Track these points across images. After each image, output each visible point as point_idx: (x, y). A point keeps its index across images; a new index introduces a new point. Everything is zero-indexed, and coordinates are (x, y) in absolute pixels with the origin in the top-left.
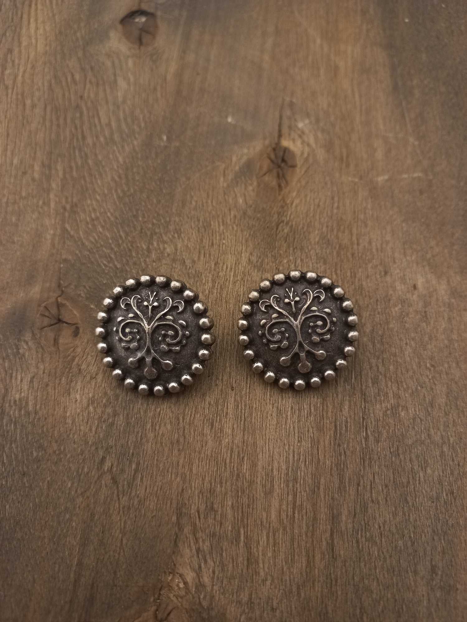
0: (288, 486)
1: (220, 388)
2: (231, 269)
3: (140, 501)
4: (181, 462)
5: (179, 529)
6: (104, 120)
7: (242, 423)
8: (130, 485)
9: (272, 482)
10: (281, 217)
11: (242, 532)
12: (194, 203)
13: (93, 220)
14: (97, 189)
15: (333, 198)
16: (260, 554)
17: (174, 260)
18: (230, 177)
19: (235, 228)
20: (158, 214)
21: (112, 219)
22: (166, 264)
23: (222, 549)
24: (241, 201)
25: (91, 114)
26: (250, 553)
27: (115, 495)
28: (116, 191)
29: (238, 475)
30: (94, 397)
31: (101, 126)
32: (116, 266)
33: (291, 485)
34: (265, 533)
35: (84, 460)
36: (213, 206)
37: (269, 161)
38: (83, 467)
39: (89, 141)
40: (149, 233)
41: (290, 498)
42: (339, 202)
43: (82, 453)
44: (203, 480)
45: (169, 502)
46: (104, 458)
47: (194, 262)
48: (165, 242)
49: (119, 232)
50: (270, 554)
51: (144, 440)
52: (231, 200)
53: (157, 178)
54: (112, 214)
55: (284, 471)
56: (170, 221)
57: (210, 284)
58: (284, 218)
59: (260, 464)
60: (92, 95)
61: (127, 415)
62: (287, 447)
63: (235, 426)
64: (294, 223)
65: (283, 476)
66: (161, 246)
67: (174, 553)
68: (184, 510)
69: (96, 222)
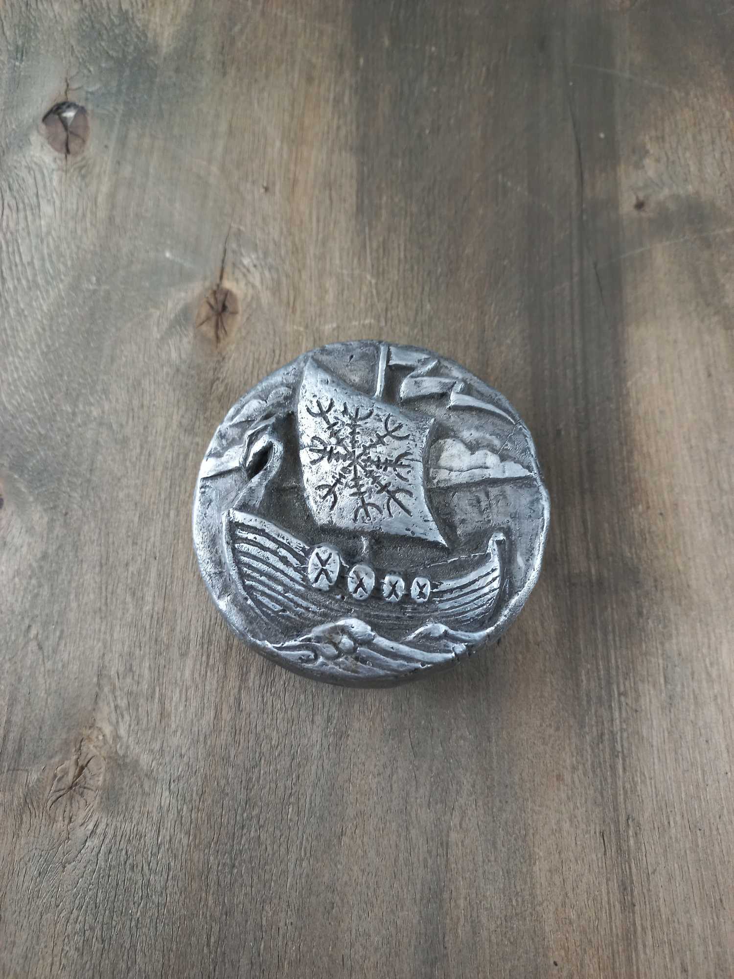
0: (202, 647)
1: (143, 558)
2: (160, 434)
3: (63, 666)
4: (103, 629)
5: (99, 689)
6: (26, 259)
7: (164, 591)
8: (55, 651)
9: (189, 644)
10: (218, 373)
11: (157, 689)
12: (124, 359)
13: (15, 380)
14: (20, 344)
15: (274, 351)
16: (173, 708)
17: (101, 424)
18: (165, 325)
19: (167, 387)
20: (85, 373)
21: (36, 379)
22: (91, 429)
23: (138, 705)
24: (174, 355)
25: (10, 249)
26: (163, 708)
27: (41, 660)
28: (40, 346)
29: (156, 640)
30: (19, 569)
31: (23, 265)
32: (39, 433)
33: (206, 646)
34: (178, 690)
35: (11, 629)
36: (144, 361)
37: (208, 307)
38: (10, 635)
39: (10, 285)
40: (74, 394)
41: (204, 658)
42: (280, 356)
43: (9, 622)
44: (123, 644)
45: (91, 666)
46: (29, 627)
47: (122, 426)
48: (91, 404)
49: (42, 393)
50: (181, 709)
51: (68, 609)
52: (164, 355)
53: (83, 329)
54: (35, 374)
55: (200, 634)
56: (98, 380)
57: (138, 450)
58: (220, 375)
59: (178, 628)
60: (12, 225)
61: (52, 585)
62: (205, 613)
63: (156, 594)
64: (230, 380)
65: (199, 639)
66: (87, 409)
67: (94, 710)
68: (104, 672)
69: (18, 383)
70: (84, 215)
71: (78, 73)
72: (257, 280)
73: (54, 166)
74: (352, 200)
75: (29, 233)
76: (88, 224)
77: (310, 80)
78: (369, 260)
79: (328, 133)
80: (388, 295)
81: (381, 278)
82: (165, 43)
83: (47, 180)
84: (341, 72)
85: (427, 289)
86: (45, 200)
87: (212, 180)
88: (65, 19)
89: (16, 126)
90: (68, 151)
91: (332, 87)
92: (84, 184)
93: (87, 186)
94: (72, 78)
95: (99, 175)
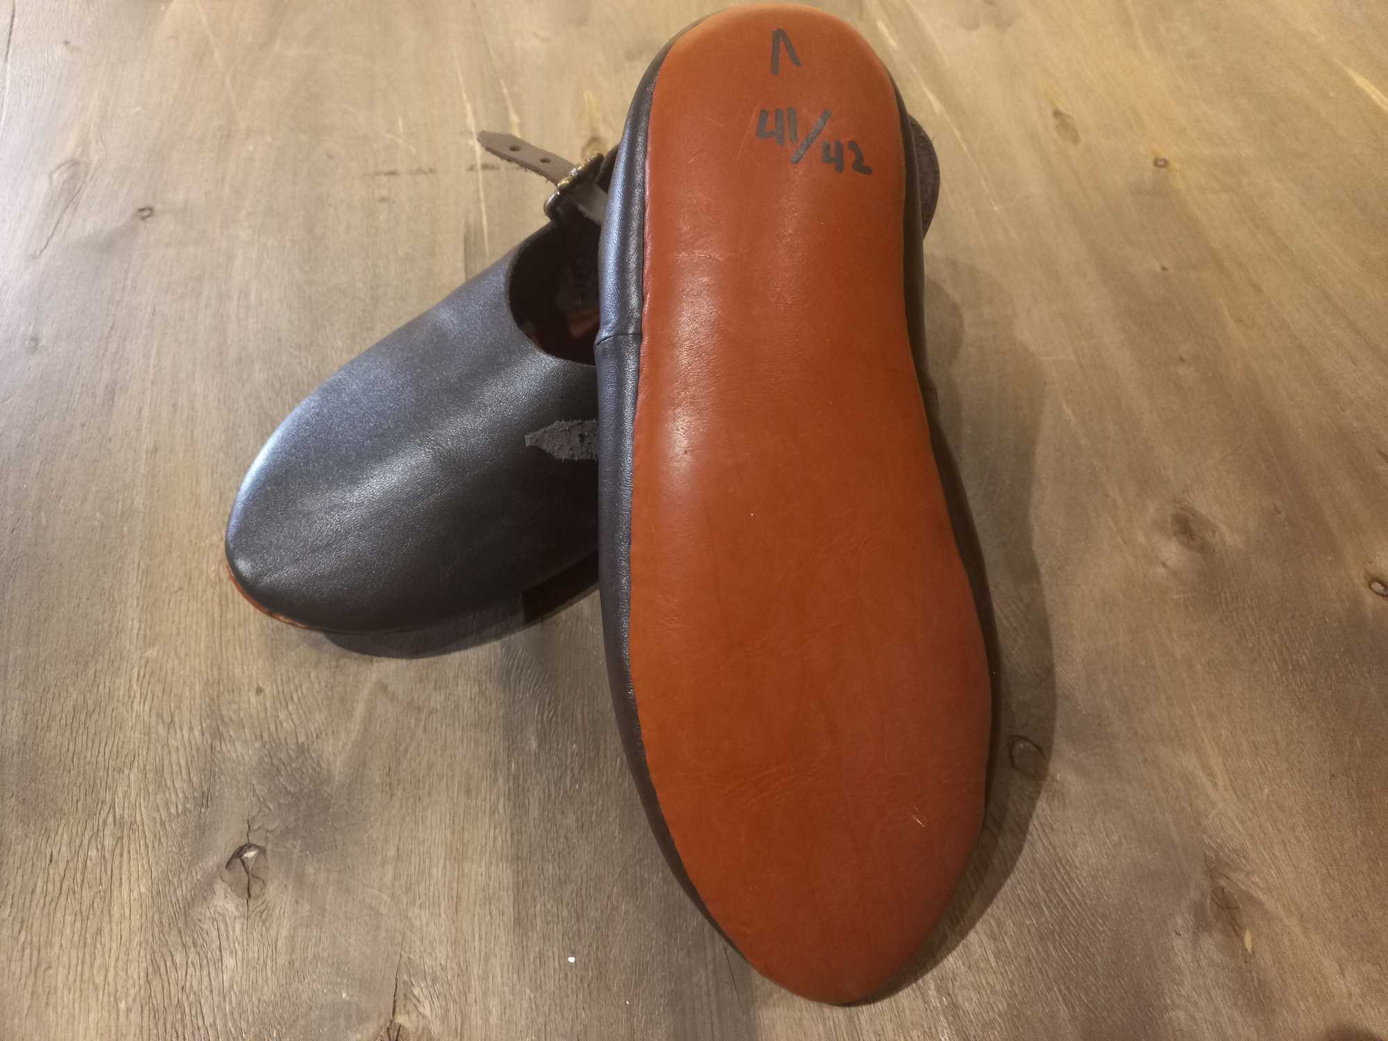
70: (265, 964)
71: (258, 812)
72: (426, 1010)
73: (237, 914)
74: (510, 912)
75: (212, 991)
76: (269, 973)
77: (468, 792)
78: (526, 974)
79: (486, 844)
80: (546, 1008)
81: (539, 990)
82: (337, 772)
83: (230, 929)
84: (496, 780)
85: (581, 996)
86: (228, 952)
87: (383, 910)
88: (247, 758)
89: (202, 877)
90: (249, 895)
91: (488, 795)
92: (264, 929)
93: (267, 930)
94: (253, 819)
95: (279, 918)
